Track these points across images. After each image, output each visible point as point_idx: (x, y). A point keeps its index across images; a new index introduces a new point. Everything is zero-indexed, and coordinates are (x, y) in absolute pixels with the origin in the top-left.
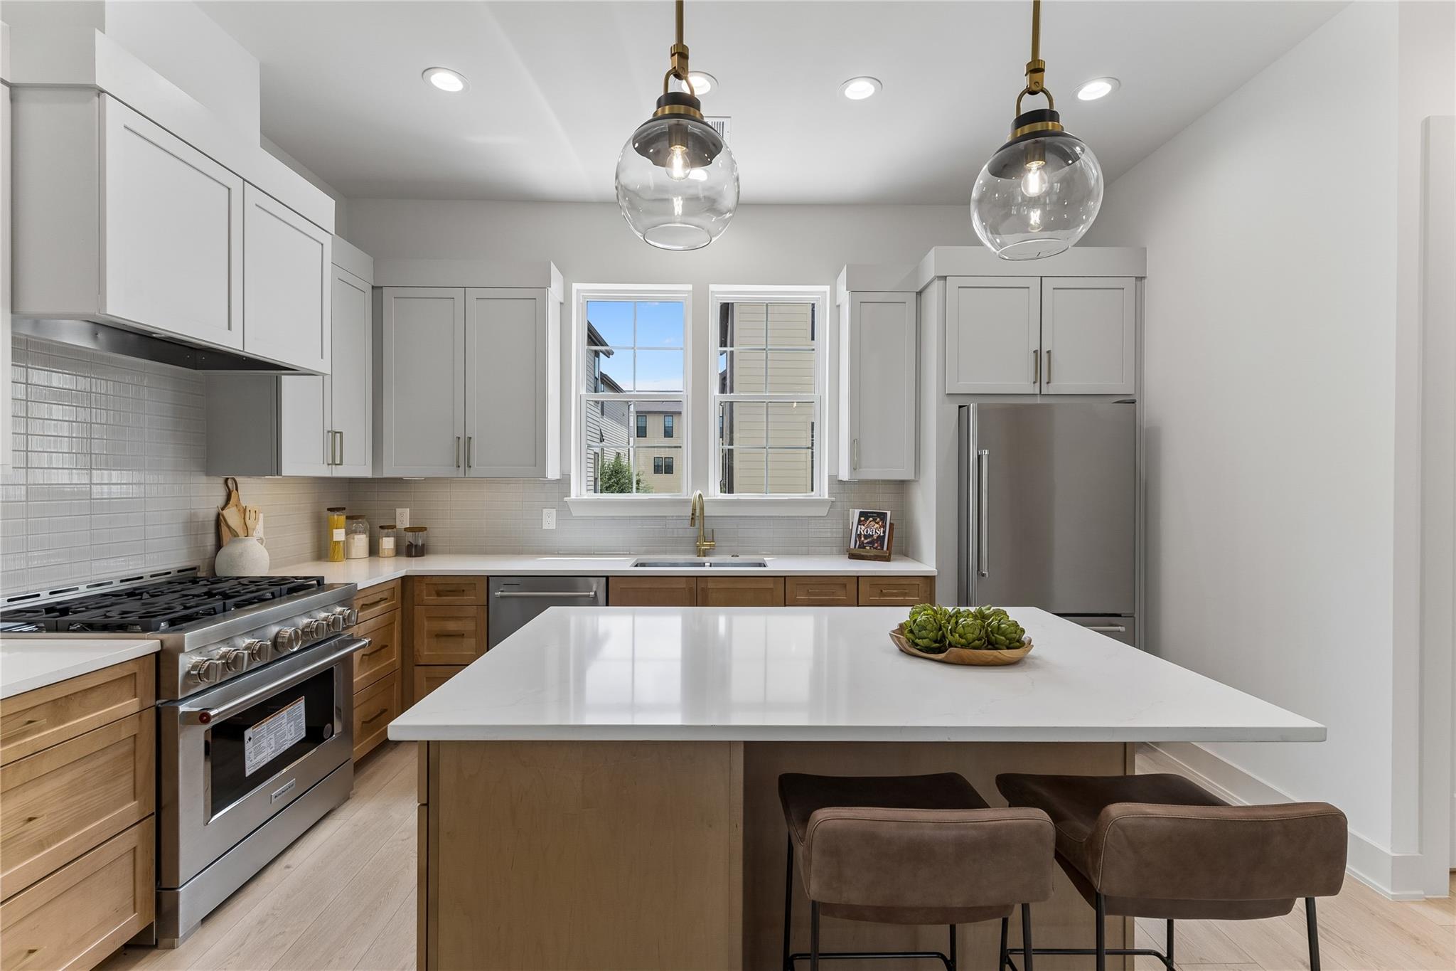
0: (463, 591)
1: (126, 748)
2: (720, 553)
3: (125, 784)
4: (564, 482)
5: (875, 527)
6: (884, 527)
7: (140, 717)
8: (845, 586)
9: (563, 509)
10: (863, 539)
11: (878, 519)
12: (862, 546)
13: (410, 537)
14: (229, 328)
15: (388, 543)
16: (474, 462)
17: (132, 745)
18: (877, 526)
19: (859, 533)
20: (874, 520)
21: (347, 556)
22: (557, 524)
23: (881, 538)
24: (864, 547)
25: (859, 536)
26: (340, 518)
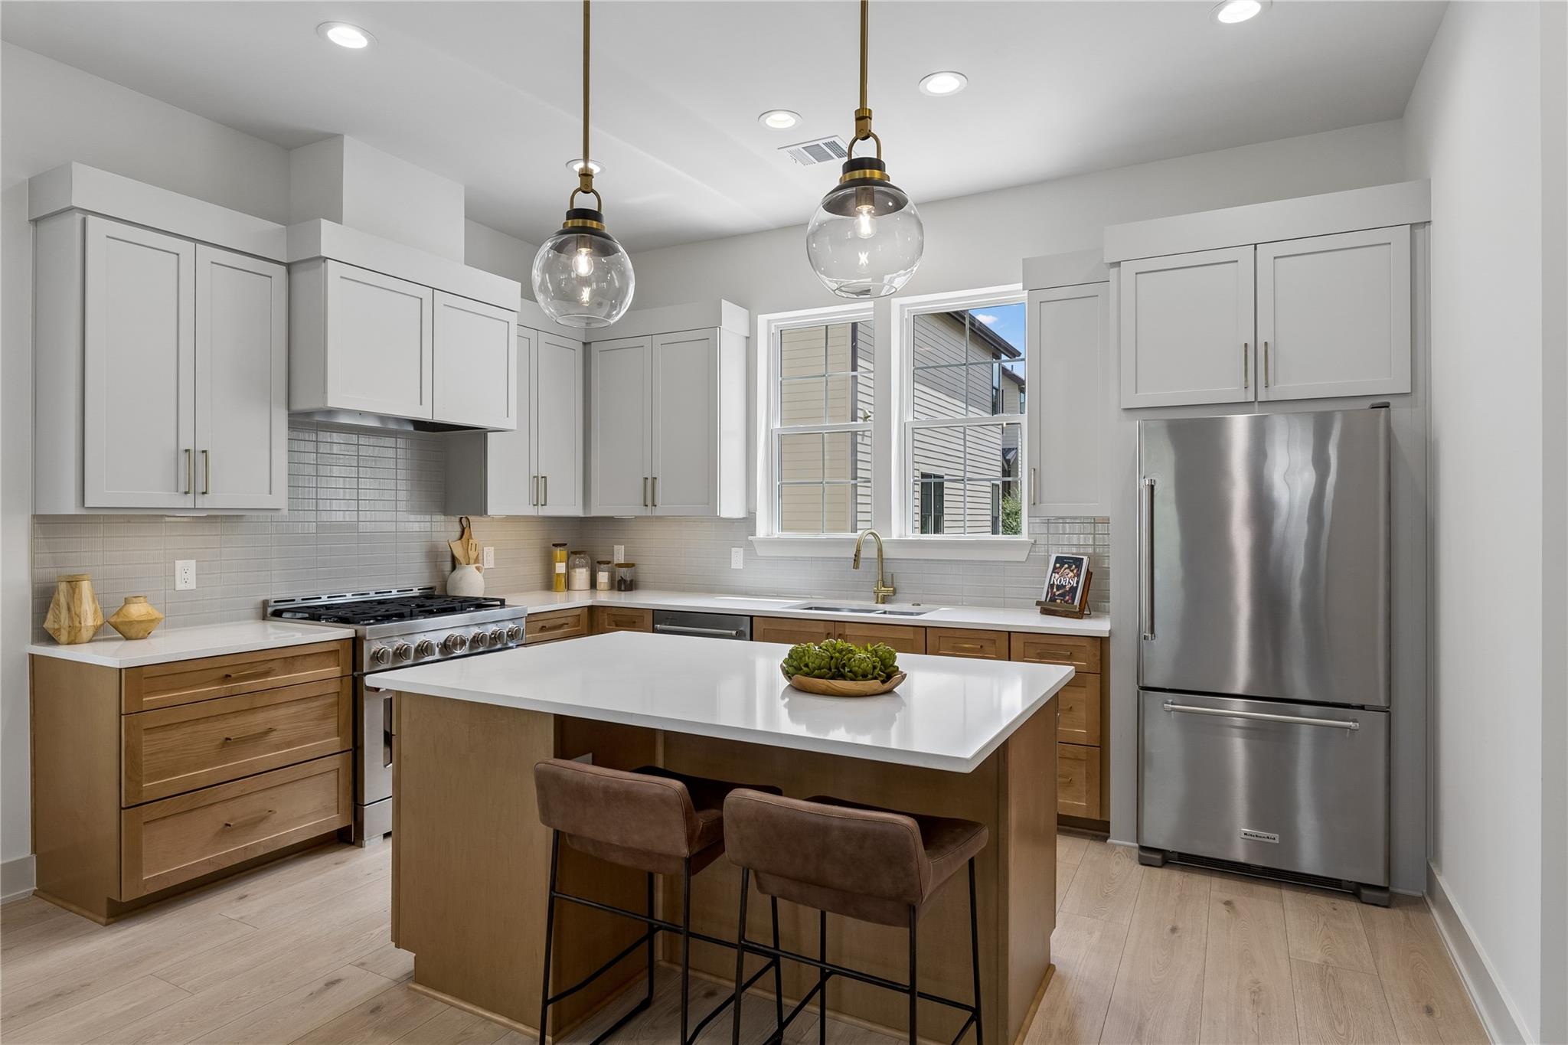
0: (635, 622)
1: (332, 700)
2: (903, 601)
3: (331, 724)
4: (748, 521)
5: (1069, 576)
6: (1078, 576)
7: (341, 681)
8: (994, 642)
9: (750, 548)
10: (1055, 590)
11: (1074, 566)
12: (1053, 600)
13: (623, 573)
14: (421, 404)
15: (603, 577)
16: (659, 500)
17: (336, 699)
18: (1071, 574)
19: (1052, 583)
20: (1069, 567)
21: (568, 586)
22: (745, 563)
23: (1074, 590)
24: (1055, 600)
25: (1051, 586)
26: (560, 553)
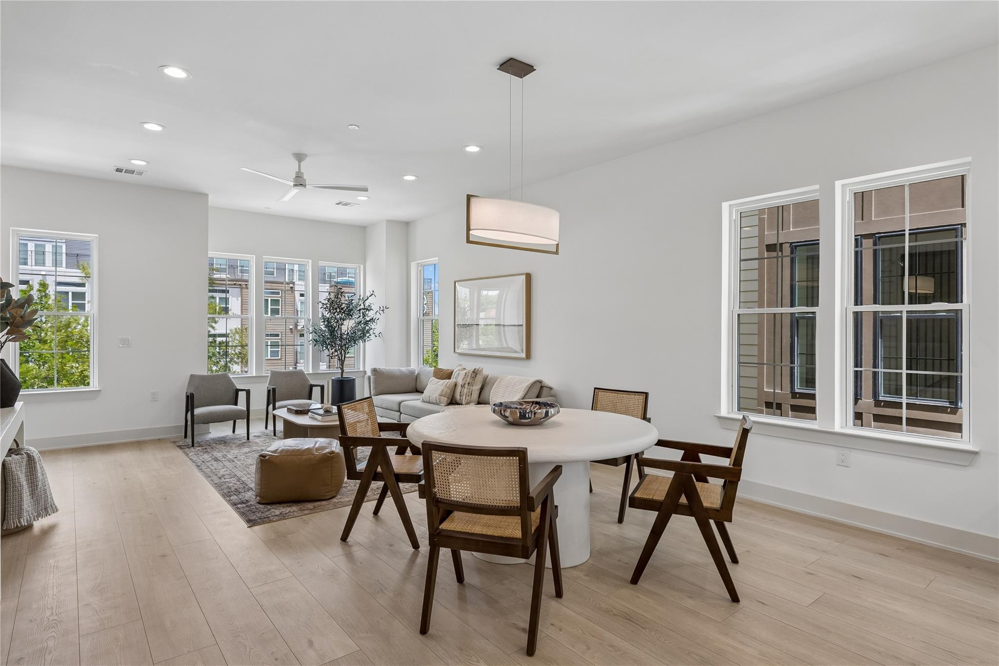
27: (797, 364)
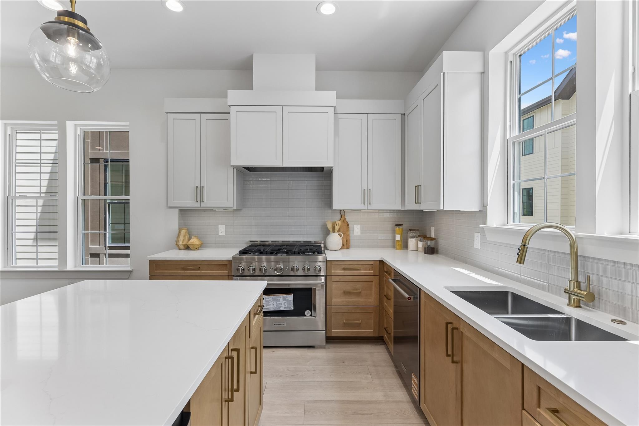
4: (483, 213)
7: (228, 277)
9: (483, 233)
14: (276, 160)
15: (420, 245)
22: (481, 246)
26: (398, 229)
27: (109, 231)
